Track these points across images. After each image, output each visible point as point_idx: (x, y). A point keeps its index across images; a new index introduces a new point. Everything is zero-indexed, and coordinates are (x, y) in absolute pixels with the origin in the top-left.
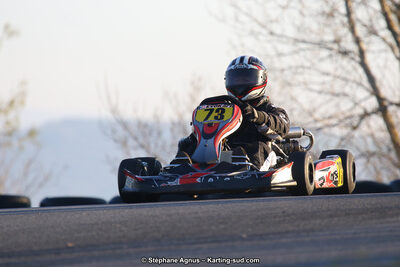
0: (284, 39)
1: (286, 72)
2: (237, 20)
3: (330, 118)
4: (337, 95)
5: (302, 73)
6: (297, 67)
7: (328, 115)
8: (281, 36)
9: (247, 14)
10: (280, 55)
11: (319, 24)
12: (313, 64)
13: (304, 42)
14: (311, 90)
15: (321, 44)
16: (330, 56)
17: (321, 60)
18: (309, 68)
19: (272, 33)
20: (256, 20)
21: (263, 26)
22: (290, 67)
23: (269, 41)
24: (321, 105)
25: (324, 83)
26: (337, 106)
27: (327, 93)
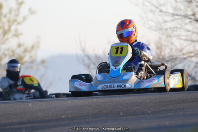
0: (167, 14)
1: (169, 30)
2: (144, 5)
3: (191, 53)
4: (194, 41)
5: (176, 31)
6: (174, 28)
7: (190, 51)
8: (166, 12)
9: (149, 2)
10: (165, 22)
11: (185, 6)
12: (182, 26)
13: (177, 15)
14: (181, 39)
15: (186, 16)
16: (190, 22)
17: (186, 24)
18: (180, 28)
19: (161, 11)
20: (153, 5)
21: (157, 8)
22: (171, 28)
23: (160, 15)
24: (186, 46)
25: (187, 36)
26: (194, 47)
27: (189, 40)
